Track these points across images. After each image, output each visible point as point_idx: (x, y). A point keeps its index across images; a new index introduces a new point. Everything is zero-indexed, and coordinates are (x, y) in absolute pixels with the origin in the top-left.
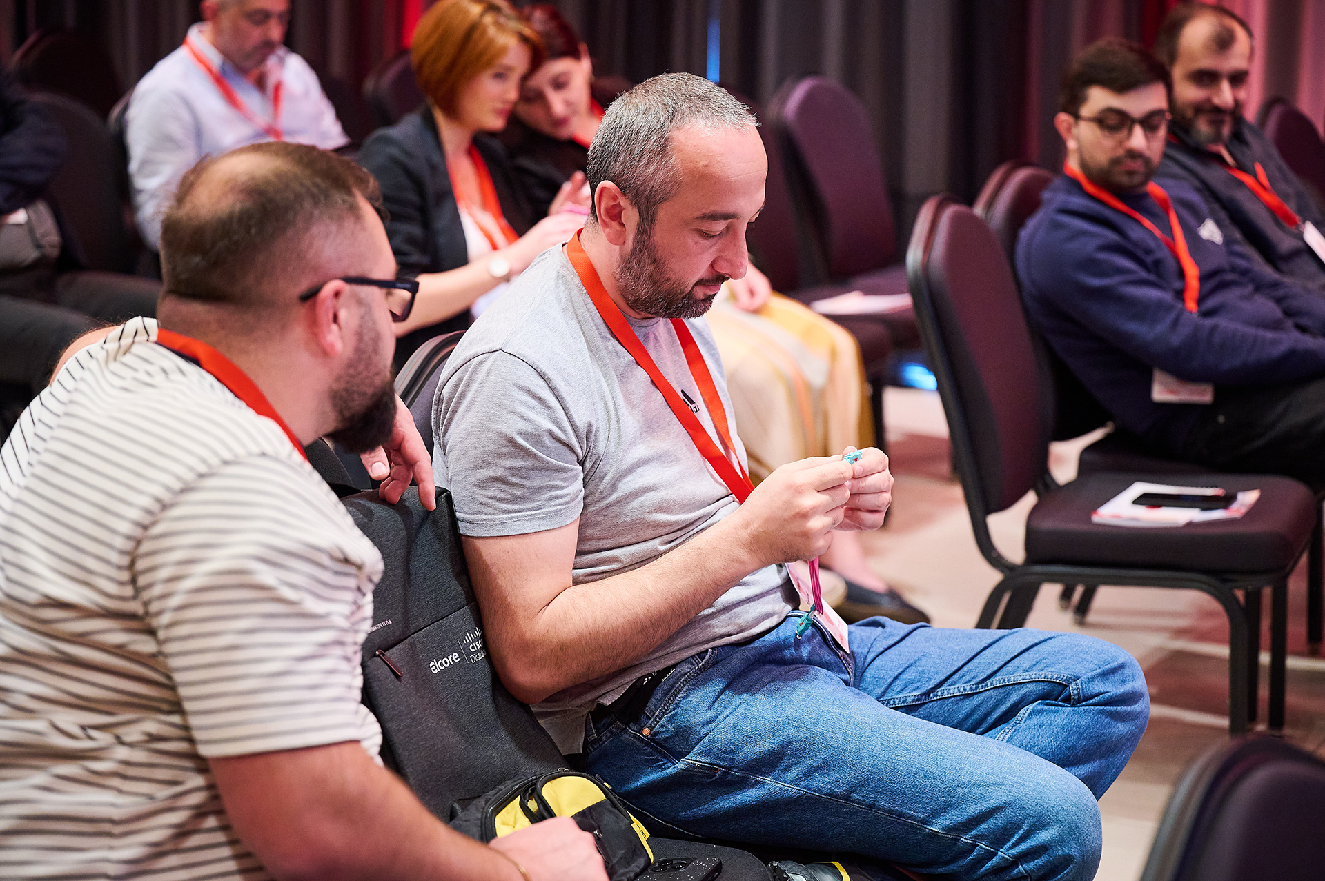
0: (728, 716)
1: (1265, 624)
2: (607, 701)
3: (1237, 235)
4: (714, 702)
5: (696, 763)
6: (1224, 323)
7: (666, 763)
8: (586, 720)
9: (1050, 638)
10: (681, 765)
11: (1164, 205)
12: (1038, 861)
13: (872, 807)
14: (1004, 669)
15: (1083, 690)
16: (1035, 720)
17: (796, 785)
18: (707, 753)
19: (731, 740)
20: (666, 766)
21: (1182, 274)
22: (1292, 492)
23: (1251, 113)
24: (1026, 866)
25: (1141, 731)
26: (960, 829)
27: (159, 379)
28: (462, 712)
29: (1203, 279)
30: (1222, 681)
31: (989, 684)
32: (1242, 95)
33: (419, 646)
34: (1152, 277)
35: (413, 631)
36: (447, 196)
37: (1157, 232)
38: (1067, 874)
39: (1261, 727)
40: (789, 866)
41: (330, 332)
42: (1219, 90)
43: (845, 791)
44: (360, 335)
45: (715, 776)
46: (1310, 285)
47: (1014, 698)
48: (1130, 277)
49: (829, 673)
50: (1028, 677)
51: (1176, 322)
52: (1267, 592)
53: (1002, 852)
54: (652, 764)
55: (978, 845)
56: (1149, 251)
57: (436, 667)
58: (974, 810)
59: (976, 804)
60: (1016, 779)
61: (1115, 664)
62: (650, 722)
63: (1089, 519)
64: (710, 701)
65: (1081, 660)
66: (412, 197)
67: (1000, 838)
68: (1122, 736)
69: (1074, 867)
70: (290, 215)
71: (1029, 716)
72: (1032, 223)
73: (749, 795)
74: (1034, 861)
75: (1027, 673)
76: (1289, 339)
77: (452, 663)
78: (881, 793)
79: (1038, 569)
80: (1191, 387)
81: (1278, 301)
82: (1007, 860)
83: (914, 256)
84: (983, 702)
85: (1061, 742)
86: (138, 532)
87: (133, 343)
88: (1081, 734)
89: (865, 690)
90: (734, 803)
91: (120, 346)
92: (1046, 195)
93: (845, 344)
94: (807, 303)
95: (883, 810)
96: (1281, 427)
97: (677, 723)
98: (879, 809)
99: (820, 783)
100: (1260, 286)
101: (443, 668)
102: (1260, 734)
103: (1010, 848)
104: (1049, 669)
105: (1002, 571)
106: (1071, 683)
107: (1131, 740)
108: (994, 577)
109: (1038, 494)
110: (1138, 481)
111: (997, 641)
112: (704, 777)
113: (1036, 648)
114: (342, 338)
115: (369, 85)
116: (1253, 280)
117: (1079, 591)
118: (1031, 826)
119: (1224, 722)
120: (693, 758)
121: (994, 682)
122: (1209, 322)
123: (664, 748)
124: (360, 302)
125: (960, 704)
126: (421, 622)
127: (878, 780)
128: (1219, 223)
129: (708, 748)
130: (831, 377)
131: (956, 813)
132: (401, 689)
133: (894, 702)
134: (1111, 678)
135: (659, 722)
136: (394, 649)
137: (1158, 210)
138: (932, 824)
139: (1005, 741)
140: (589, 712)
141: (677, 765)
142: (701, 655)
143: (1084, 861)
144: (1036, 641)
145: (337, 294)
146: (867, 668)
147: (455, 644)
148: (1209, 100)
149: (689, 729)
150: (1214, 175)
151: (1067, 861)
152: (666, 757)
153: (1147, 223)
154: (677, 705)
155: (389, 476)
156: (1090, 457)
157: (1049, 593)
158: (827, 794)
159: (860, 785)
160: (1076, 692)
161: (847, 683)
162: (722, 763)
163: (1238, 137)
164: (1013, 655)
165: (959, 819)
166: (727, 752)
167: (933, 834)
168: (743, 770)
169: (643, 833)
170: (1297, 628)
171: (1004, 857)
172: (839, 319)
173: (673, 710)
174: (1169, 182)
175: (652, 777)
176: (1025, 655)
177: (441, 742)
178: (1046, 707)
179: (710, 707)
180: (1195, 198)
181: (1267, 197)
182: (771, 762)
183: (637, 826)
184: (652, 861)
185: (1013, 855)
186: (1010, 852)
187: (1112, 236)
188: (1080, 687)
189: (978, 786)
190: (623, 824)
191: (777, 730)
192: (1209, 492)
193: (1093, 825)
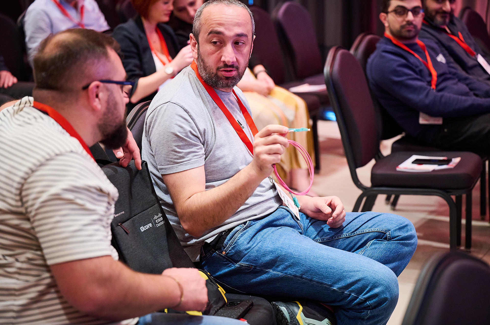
0: (255, 246)
1: (464, 208)
2: (209, 241)
3: (452, 60)
4: (250, 241)
5: (243, 264)
6: (446, 94)
7: (232, 265)
8: (201, 249)
9: (379, 215)
10: (237, 265)
11: (423, 48)
12: (374, 300)
13: (311, 280)
14: (361, 227)
15: (392, 235)
16: (373, 246)
17: (281, 272)
18: (247, 261)
19: (256, 255)
20: (232, 266)
21: (430, 75)
22: (473, 158)
23: (457, 14)
24: (370, 302)
25: (414, 250)
26: (344, 288)
27: (33, 121)
28: (153, 246)
29: (439, 76)
30: (446, 230)
31: (356, 233)
32: (454, 7)
33: (136, 221)
34: (419, 77)
35: (133, 215)
36: (147, 49)
37: (420, 59)
38: (385, 305)
39: (462, 248)
40: (279, 303)
41: (95, 101)
42: (445, 5)
43: (300, 274)
44: (108, 102)
45: (251, 269)
46: (480, 79)
47: (365, 238)
48: (409, 77)
49: (294, 230)
50: (370, 230)
51: (427, 94)
52: (464, 196)
53: (360, 297)
54: (226, 265)
55: (351, 294)
56: (417, 67)
57: (143, 229)
58: (349, 281)
59: (350, 279)
60: (366, 269)
61: (404, 225)
62: (225, 249)
63: (396, 169)
64: (248, 241)
65: (391, 223)
66: (134, 50)
67: (360, 291)
68: (407, 252)
69: (388, 302)
70: (78, 56)
71: (371, 245)
72: (372, 56)
73: (264, 277)
74: (373, 300)
75: (370, 229)
76: (471, 100)
77: (149, 227)
78: (314, 275)
79: (376, 189)
80: (434, 118)
81: (467, 85)
82: (362, 300)
83: (327, 69)
84: (353, 240)
85: (383, 255)
86: (22, 181)
87: (24, 107)
88: (391, 252)
89: (308, 236)
90: (258, 280)
91: (19, 108)
92: (378, 45)
93: (301, 104)
94: (287, 89)
95: (315, 281)
96: (469, 133)
97: (236, 249)
98: (313, 281)
99: (290, 271)
100: (461, 79)
101: (146, 229)
102: (462, 250)
103: (364, 295)
104: (379, 227)
105: (362, 190)
106: (387, 232)
107: (410, 254)
108: (359, 192)
109: (376, 160)
110: (414, 154)
111: (359, 216)
112: (246, 270)
113: (373, 219)
114: (101, 104)
115: (118, 7)
116: (457, 77)
117: (393, 197)
118: (371, 287)
119: (448, 246)
120: (242, 263)
121: (358, 232)
122: (440, 94)
123: (231, 259)
124: (108, 90)
125: (345, 241)
126: (137, 212)
127: (313, 270)
128: (444, 55)
129: (248, 259)
130: (296, 117)
131: (343, 282)
132: (129, 238)
133: (319, 240)
134: (402, 230)
135: (228, 249)
136: (126, 223)
137: (421, 50)
138: (333, 287)
139: (362, 254)
140: (202, 246)
141: (236, 266)
142: (245, 223)
143: (392, 300)
144: (374, 216)
145: (98, 87)
146: (309, 227)
147: (150, 220)
148: (441, 8)
149: (240, 252)
150: (443, 37)
151: (386, 300)
152: (231, 263)
153: (416, 55)
154: (236, 243)
155: (123, 157)
156: (395, 146)
157: (381, 198)
158: (293, 276)
159: (306, 272)
160: (389, 236)
161: (301, 233)
162: (253, 265)
163: (452, 22)
164: (365, 222)
165: (344, 285)
166: (255, 260)
167: (334, 290)
168: (261, 267)
169: (223, 292)
170: (476, 210)
171: (361, 299)
172: (299, 94)
173: (234, 244)
174: (425, 40)
175: (227, 270)
176: (370, 221)
177: (144, 258)
178: (378, 242)
179: (248, 243)
180: (435, 46)
181: (463, 44)
182: (272, 264)
183: (221, 289)
184: (226, 302)
185: (365, 298)
186: (363, 297)
187: (403, 61)
188: (391, 234)
189: (351, 272)
190: (215, 289)
191: (274, 252)
192: (441, 158)
193: (395, 286)
